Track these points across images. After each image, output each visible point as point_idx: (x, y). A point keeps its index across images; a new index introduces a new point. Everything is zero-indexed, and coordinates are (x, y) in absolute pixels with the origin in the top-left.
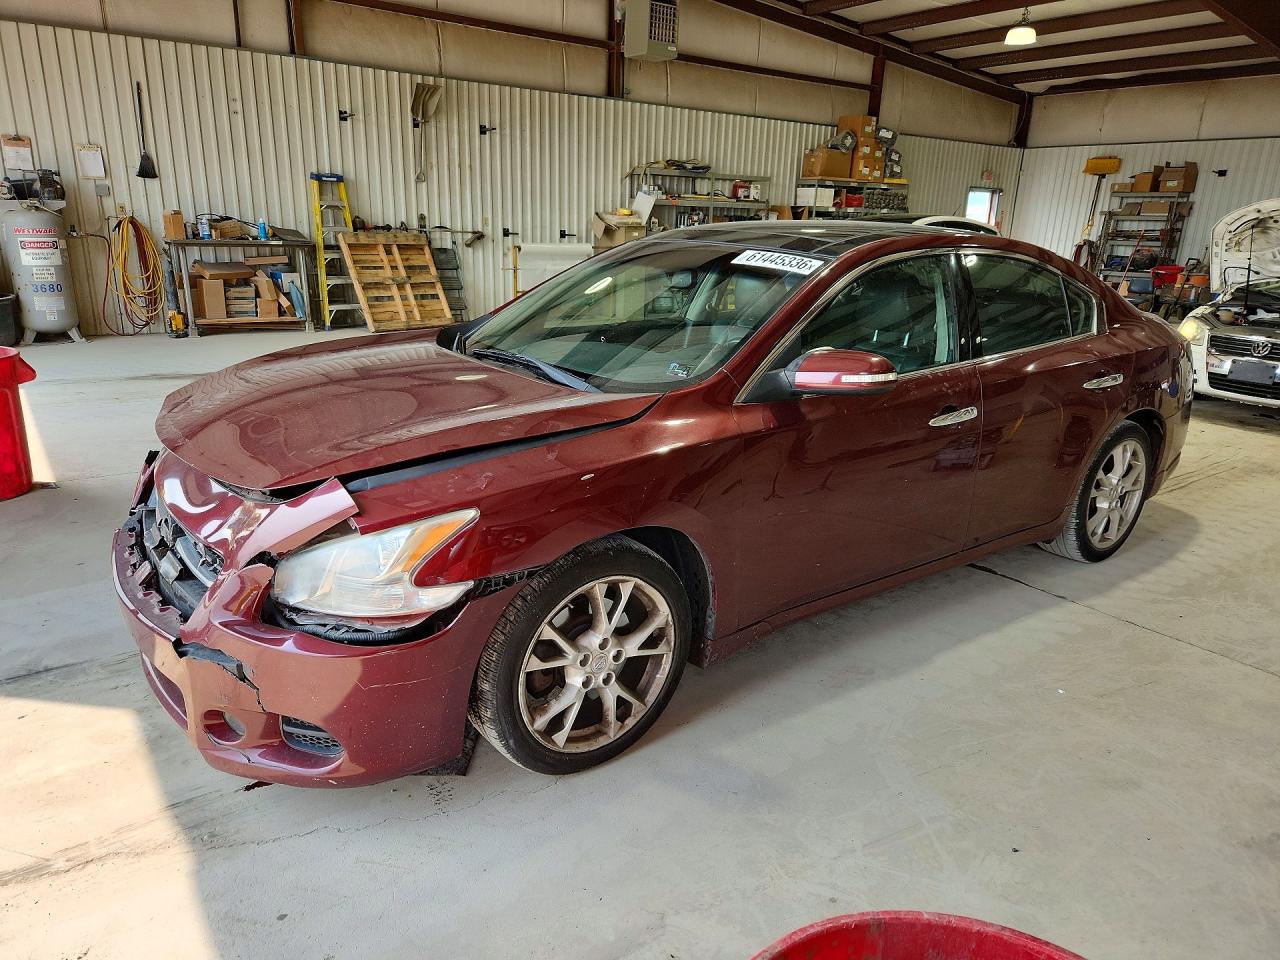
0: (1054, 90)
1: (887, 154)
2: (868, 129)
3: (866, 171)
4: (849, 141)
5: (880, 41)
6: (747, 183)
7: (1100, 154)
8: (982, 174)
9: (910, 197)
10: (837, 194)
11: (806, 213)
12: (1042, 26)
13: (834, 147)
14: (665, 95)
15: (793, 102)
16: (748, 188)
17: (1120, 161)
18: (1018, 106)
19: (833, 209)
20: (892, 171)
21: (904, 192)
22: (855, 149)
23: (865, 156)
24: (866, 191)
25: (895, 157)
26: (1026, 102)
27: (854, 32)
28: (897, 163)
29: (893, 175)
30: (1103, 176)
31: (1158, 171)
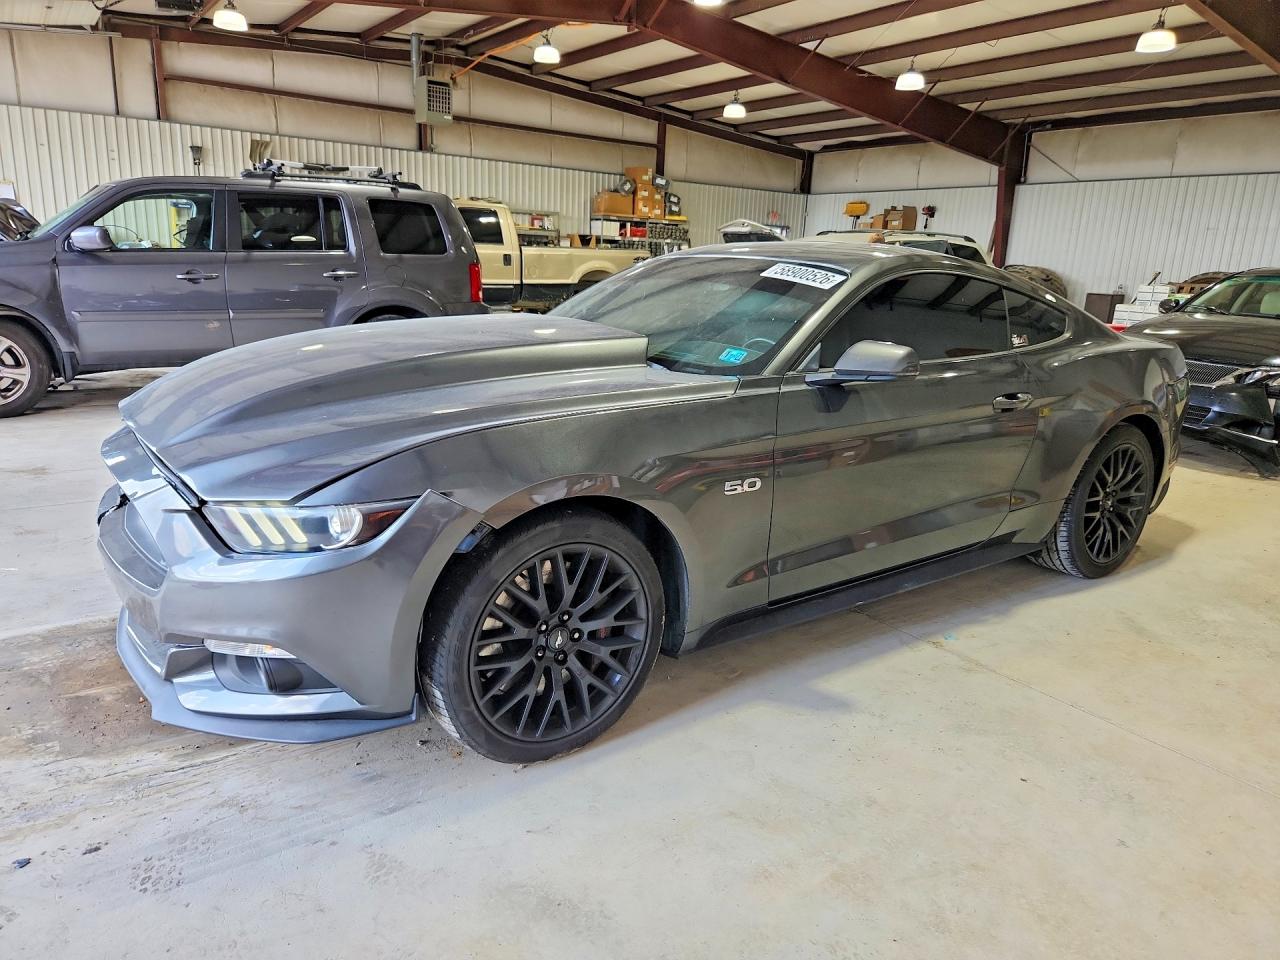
0: (826, 149)
1: (667, 196)
2: (646, 178)
3: (646, 210)
4: (628, 187)
5: (662, 110)
6: (540, 216)
7: (856, 200)
8: (768, 214)
9: (690, 230)
10: (623, 226)
11: (593, 241)
12: (751, 105)
13: (616, 191)
14: (469, 149)
15: (584, 156)
16: (542, 220)
17: (868, 206)
18: (801, 161)
19: (619, 238)
20: (670, 210)
21: (686, 227)
22: (634, 193)
23: (644, 198)
24: (647, 224)
25: (673, 199)
26: (808, 158)
27: (639, 104)
28: (677, 204)
29: (672, 213)
30: (858, 217)
31: (887, 212)
